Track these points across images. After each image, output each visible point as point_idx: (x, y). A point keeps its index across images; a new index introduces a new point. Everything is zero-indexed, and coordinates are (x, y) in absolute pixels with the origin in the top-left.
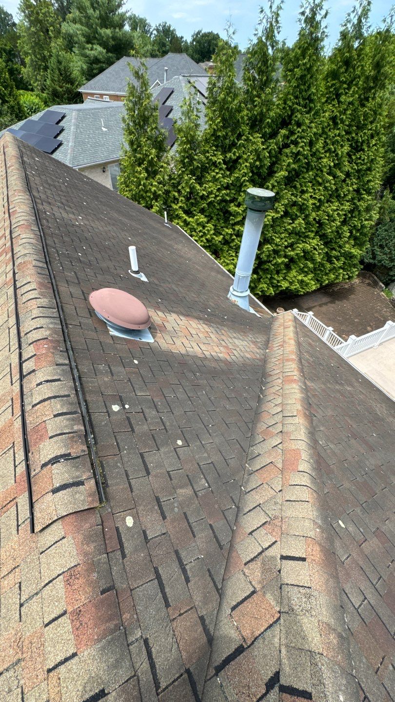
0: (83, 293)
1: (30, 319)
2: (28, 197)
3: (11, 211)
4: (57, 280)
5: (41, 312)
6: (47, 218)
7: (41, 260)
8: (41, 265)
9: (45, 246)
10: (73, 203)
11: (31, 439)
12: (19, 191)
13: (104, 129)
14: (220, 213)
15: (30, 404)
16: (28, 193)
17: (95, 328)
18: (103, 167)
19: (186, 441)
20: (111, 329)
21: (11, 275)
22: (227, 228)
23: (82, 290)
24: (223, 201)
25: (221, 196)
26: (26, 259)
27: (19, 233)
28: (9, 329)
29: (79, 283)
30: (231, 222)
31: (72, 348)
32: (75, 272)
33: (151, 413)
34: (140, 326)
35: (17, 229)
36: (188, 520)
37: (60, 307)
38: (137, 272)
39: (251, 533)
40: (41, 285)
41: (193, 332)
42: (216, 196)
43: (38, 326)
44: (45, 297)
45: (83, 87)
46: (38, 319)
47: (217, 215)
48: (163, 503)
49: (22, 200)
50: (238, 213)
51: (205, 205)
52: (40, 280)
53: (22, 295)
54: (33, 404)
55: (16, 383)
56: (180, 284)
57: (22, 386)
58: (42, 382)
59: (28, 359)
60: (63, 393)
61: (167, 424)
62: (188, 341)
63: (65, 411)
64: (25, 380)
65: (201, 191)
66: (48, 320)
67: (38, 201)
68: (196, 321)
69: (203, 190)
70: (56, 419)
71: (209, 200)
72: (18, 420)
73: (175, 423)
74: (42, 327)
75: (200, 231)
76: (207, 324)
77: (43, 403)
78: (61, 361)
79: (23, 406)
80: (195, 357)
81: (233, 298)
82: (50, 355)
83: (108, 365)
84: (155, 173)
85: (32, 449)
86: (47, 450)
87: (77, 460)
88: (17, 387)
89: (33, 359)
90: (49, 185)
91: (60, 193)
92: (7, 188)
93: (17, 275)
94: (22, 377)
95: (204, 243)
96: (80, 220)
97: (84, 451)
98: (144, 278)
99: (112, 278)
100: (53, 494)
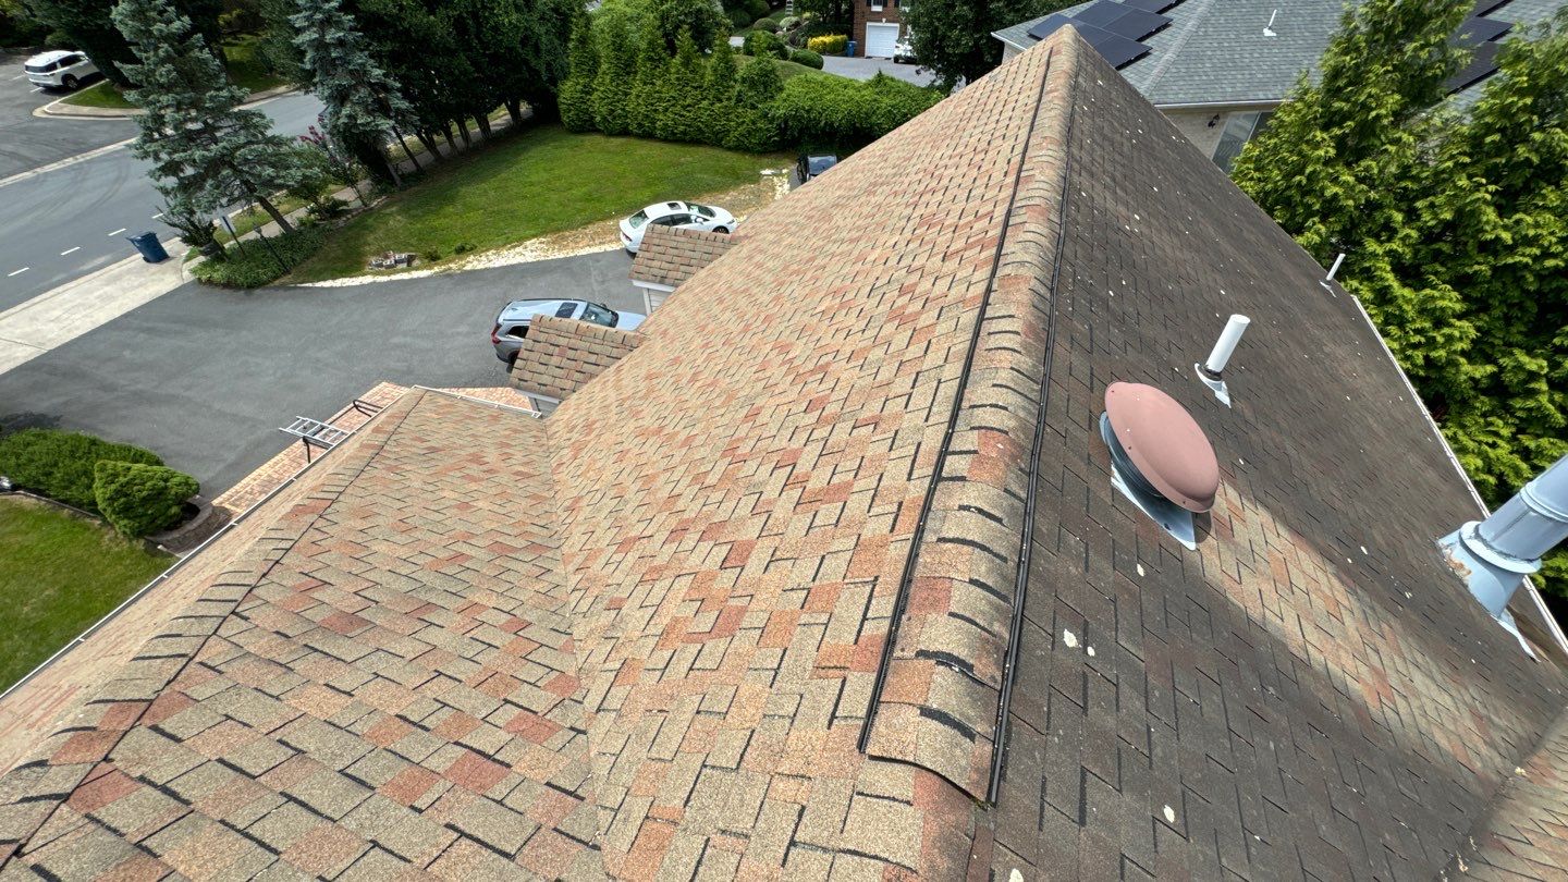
0: (1092, 374)
1: (990, 383)
2: (1062, 154)
3: (1023, 174)
4: (1059, 330)
5: (1013, 380)
6: (1080, 202)
7: (1046, 281)
8: (1043, 291)
9: (1059, 255)
10: (1134, 183)
11: (917, 594)
15: (935, 532)
16: (1065, 148)
17: (1089, 455)
19: (1187, 825)
20: (1116, 473)
21: (980, 289)
23: (1093, 370)
26: (1022, 271)
27: (1024, 218)
28: (939, 382)
29: (1091, 353)
31: (1037, 473)
32: (1091, 329)
33: (1133, 702)
34: (1188, 500)
35: (1024, 210)
37: (1046, 382)
38: (1212, 376)
40: (1031, 328)
41: (1299, 581)
43: (1000, 404)
44: (1029, 354)
46: (1005, 390)
49: (1050, 159)
52: (1031, 318)
53: (989, 334)
54: (942, 535)
55: (918, 482)
56: (1307, 444)
57: (931, 492)
58: (970, 507)
59: (961, 453)
60: (996, 548)
61: (1158, 751)
62: (1275, 596)
63: (990, 583)
64: (941, 486)
65: (1494, 228)
66: (1019, 400)
67: (1076, 166)
68: (1318, 559)
69: (1505, 228)
70: (972, 588)
71: (1510, 261)
72: (899, 545)
73: (1174, 762)
74: (1006, 409)
75: (1418, 332)
76: (1342, 582)
77: (960, 546)
78: (1015, 488)
79: (920, 531)
80: (1279, 645)
81: (1457, 556)
82: (1002, 466)
83: (1087, 544)
84: (1360, 154)
85: (911, 611)
86: (938, 632)
87: (979, 688)
88: (918, 489)
89: (969, 458)
90: (1105, 137)
91: (1117, 157)
92: (1031, 130)
93: (992, 295)
94: (937, 477)
95: (1414, 365)
96: (1134, 222)
97: (996, 682)
98: (1223, 396)
99: (1155, 366)
100: (921, 714)
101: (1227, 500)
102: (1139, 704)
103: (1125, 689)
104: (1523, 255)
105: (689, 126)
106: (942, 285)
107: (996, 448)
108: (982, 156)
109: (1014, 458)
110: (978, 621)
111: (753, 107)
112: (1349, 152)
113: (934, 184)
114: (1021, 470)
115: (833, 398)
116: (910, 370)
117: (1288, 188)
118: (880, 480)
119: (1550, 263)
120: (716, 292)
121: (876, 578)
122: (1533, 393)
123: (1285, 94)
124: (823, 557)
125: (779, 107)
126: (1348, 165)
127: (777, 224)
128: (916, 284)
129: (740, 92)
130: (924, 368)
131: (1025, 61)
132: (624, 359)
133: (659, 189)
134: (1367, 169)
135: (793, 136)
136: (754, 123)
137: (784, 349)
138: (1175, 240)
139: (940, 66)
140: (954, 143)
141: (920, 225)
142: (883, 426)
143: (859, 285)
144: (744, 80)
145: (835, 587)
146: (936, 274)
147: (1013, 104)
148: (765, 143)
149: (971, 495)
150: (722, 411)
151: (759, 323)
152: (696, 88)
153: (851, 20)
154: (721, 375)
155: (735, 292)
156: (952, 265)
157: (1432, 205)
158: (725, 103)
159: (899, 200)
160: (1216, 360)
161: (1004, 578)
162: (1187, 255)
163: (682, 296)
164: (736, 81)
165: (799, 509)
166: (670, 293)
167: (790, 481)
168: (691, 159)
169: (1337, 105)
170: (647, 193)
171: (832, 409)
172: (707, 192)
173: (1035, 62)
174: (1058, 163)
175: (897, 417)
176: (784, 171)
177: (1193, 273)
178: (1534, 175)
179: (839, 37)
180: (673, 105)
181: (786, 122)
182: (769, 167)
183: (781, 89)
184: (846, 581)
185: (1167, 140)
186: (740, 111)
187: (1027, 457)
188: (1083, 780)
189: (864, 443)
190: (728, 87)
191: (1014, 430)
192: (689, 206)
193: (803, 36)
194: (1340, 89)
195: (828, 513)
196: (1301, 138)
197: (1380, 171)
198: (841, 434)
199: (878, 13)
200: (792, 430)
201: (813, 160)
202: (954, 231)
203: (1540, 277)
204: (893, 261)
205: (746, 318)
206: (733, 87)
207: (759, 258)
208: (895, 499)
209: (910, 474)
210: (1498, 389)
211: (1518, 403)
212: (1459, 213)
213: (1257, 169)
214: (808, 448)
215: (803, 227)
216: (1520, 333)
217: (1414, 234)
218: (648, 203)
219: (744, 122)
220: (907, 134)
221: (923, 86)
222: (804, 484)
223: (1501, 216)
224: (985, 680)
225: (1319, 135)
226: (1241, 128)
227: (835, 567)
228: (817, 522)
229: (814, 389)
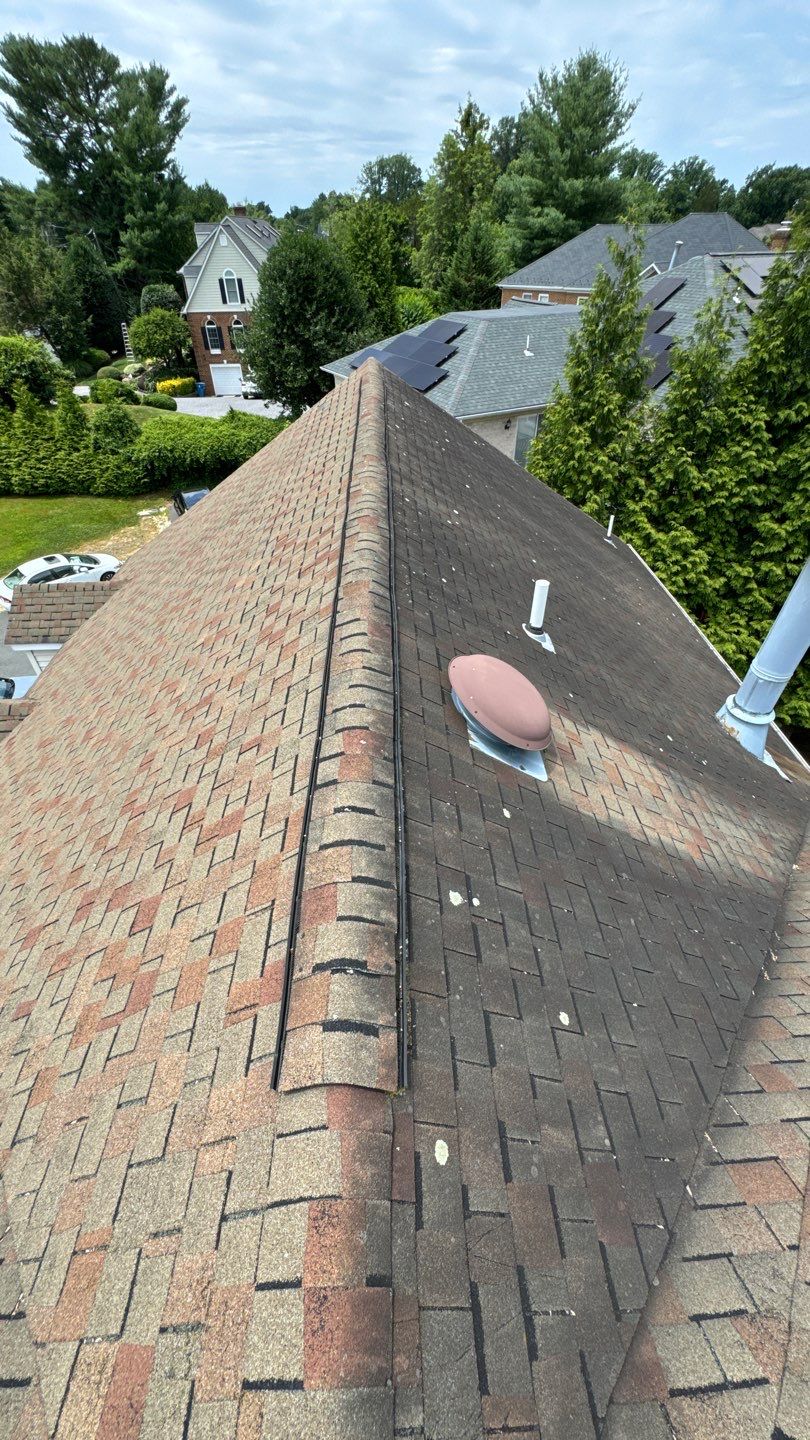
0: (438, 654)
1: (347, 685)
2: (382, 468)
3: (352, 490)
4: (401, 622)
5: (366, 678)
6: (404, 507)
7: (383, 583)
8: (382, 591)
9: (393, 557)
10: (449, 484)
11: (308, 907)
12: (372, 458)
13: (528, 353)
14: (732, 530)
15: (317, 842)
16: (384, 463)
17: (447, 726)
18: (507, 421)
19: (579, 1022)
20: (473, 736)
21: (329, 599)
22: (740, 563)
23: (437, 649)
24: (747, 506)
25: (743, 497)
26: (361, 577)
27: (357, 529)
28: (307, 693)
29: (435, 635)
30: (753, 553)
31: (402, 756)
32: (431, 613)
33: (519, 932)
34: (531, 743)
35: (356, 522)
36: (554, 1208)
37: (397, 674)
38: (537, 631)
39: (698, 1318)
40: (376, 627)
41: (629, 778)
42: (732, 495)
43: (358, 703)
44: (377, 651)
45: (506, 279)
46: (361, 689)
47: (722, 534)
48: (510, 1143)
49: (372, 474)
50: (775, 536)
51: (701, 510)
52: (375, 618)
53: (341, 639)
54: (323, 843)
55: (299, 794)
56: (617, 668)
57: (309, 803)
58: (344, 807)
59: (330, 757)
60: (374, 840)
61: (546, 967)
62: (614, 797)
63: (371, 876)
64: (317, 794)
65: (699, 481)
66: (374, 695)
67: (397, 477)
68: (638, 756)
69: (705, 480)
70: (355, 885)
71: (713, 502)
72: (289, 862)
73: (561, 971)
74: (363, 706)
75: (676, 563)
76: (660, 769)
77: (339, 848)
78: (382, 777)
79: (304, 841)
80: (624, 835)
81: (728, 723)
82: (367, 759)
83: (457, 806)
84: (608, 438)
85: (304, 928)
86: (331, 940)
87: (375, 980)
88: (299, 802)
89: (337, 760)
90: (418, 449)
91: (431, 464)
92: (354, 450)
93: (340, 603)
94: (313, 787)
95: (679, 587)
96: (454, 517)
97: (390, 968)
98: (548, 645)
99: (490, 634)
100: (324, 1030)
101: (564, 730)
102: (524, 933)
103: (510, 924)
104: (719, 497)
105: (50, 478)
106: (300, 600)
107: (359, 745)
108: (320, 477)
109: (377, 750)
110: (365, 916)
111: (114, 452)
112: (601, 437)
113: (284, 508)
114: (385, 758)
115: (219, 729)
116: (282, 686)
117: (567, 471)
118: (267, 801)
119: (735, 500)
120: (103, 642)
121: (273, 901)
122: (749, 592)
123: (547, 400)
124: (225, 894)
125: (141, 450)
126: (601, 448)
127: (154, 564)
128: (279, 603)
129: (96, 440)
130: (294, 681)
131: (344, 391)
132: (15, 731)
133: (32, 545)
134: (614, 450)
135: (162, 476)
136: (119, 468)
137: (170, 687)
138: (490, 525)
139: (284, 399)
140: (297, 468)
141: (277, 547)
142: (265, 746)
143: (232, 611)
144: (98, 428)
145: (239, 923)
146: (294, 592)
147: (338, 429)
148: (136, 486)
149: (343, 796)
150: (118, 765)
151: (146, 665)
152: (47, 440)
153: (194, 363)
154: (115, 726)
155: (121, 639)
156: (306, 579)
157: (660, 471)
158: (83, 452)
159: (257, 525)
160: (537, 618)
161: (384, 865)
162: (502, 536)
163: (69, 651)
164: (89, 429)
165: (198, 851)
166: (57, 651)
167: (188, 824)
168: (59, 511)
169: (583, 404)
170: (19, 552)
171: (219, 739)
172: (86, 540)
173: (350, 390)
174: (379, 476)
175: (277, 734)
176: (162, 509)
177: (508, 550)
178: (711, 442)
179: (187, 380)
180: (26, 459)
181: (152, 464)
182: (147, 507)
183: (138, 433)
184: (248, 913)
185: (471, 445)
186: (101, 457)
187: (389, 745)
188: (487, 1023)
189: (248, 767)
190: (83, 436)
191: (374, 723)
192: (68, 557)
193: (150, 381)
194: (581, 393)
195: (225, 846)
196: (567, 432)
197: (623, 450)
198: (229, 762)
199: (216, 355)
200: (185, 769)
201: (185, 496)
202: (305, 549)
203: (733, 512)
204: (258, 585)
205: (133, 663)
206: (87, 435)
207: (140, 600)
208: (282, 817)
209: (292, 789)
210: (730, 593)
211: (743, 600)
212: (676, 473)
213: (544, 459)
214: (201, 784)
215: (177, 564)
216: (732, 551)
217: (655, 493)
218: (22, 561)
219: (108, 468)
220: (258, 465)
221: (274, 418)
222: (200, 823)
223: (700, 472)
224: (379, 971)
225: (577, 429)
226: (529, 427)
227: (237, 899)
228: (217, 859)
229: (203, 722)
